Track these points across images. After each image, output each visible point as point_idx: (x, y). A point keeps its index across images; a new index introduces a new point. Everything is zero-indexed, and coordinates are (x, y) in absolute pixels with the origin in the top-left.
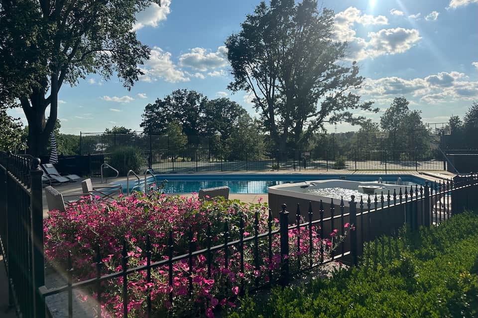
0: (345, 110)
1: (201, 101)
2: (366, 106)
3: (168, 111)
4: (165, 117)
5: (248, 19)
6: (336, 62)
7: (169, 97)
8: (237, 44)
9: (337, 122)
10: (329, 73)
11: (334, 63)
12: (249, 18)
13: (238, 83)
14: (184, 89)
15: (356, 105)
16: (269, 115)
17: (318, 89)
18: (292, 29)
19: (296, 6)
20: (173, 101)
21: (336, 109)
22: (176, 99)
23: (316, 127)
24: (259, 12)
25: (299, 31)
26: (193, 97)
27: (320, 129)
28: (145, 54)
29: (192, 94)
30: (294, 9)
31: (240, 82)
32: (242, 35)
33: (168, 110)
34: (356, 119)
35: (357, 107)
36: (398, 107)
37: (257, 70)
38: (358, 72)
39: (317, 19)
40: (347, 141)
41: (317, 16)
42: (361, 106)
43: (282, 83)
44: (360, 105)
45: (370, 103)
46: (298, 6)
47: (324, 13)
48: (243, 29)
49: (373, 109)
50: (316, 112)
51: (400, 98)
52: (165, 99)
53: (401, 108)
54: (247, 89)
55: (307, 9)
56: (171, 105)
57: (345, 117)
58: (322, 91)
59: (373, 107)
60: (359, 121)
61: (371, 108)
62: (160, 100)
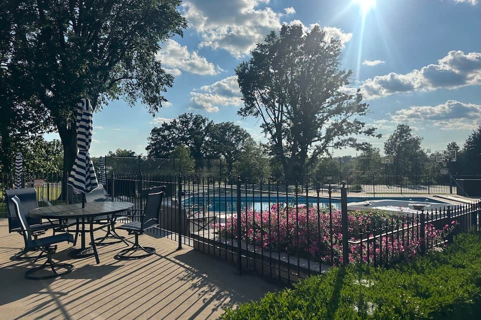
0: (349, 136)
1: (206, 125)
2: (370, 132)
3: (174, 135)
4: (171, 141)
5: (257, 47)
6: (340, 89)
7: (175, 121)
8: (247, 71)
9: (342, 147)
10: (334, 99)
11: (338, 90)
12: (259, 46)
13: (247, 109)
14: (190, 113)
15: (360, 131)
16: (277, 140)
17: (322, 115)
18: (300, 57)
19: (305, 36)
20: (179, 124)
21: (341, 134)
22: (182, 122)
23: (321, 152)
24: (269, 40)
25: (306, 60)
26: (198, 121)
27: (325, 154)
28: (168, 82)
29: (197, 117)
30: (303, 38)
31: (250, 108)
32: (252, 62)
33: (174, 133)
34: (360, 145)
35: (360, 133)
36: (401, 133)
37: (265, 96)
38: (362, 99)
39: (325, 48)
40: (345, 165)
41: (324, 46)
42: (365, 132)
43: (287, 109)
44: (363, 130)
45: (374, 129)
46: (306, 35)
47: (331, 43)
48: (252, 57)
49: (376, 135)
50: (321, 137)
51: (403, 125)
52: (171, 123)
53: (404, 135)
54: (257, 114)
55: (315, 39)
56: (176, 129)
57: (350, 142)
58: (327, 117)
59: (376, 133)
60: (363, 146)
61: (373, 134)
62: (167, 124)
